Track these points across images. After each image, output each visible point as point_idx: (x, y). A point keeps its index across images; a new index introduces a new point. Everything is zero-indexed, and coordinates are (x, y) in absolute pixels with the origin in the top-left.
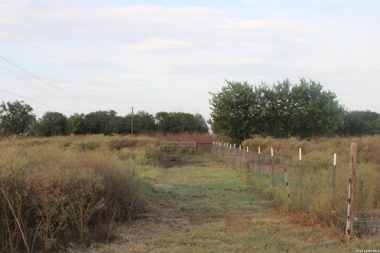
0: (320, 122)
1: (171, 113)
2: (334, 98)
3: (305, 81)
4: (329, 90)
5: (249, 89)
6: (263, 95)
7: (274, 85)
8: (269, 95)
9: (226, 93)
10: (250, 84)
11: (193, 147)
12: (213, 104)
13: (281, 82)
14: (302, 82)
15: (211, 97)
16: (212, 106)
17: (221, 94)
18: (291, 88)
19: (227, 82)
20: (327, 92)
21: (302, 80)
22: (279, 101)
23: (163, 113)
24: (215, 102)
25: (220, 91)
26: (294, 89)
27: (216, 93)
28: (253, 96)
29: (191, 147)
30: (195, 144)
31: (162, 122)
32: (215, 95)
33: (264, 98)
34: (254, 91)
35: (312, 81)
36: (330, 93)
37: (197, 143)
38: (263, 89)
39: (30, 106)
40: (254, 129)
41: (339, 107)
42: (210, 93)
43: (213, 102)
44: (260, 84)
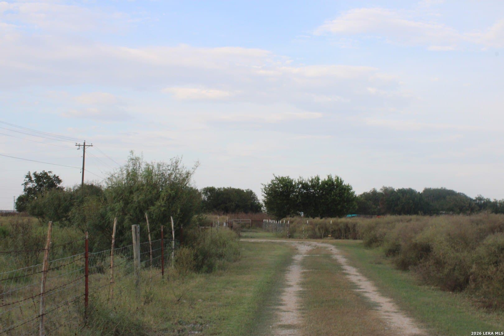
0: (339, 207)
1: (219, 189)
2: (351, 190)
3: (331, 177)
4: (348, 184)
5: (291, 182)
6: (300, 186)
7: (308, 179)
8: (305, 186)
9: (274, 184)
10: (291, 177)
11: (249, 223)
12: (264, 192)
13: (314, 178)
14: (329, 178)
15: (263, 187)
16: (263, 194)
17: (270, 185)
18: (320, 181)
19: (275, 176)
20: (347, 185)
21: (328, 176)
22: (312, 191)
23: (210, 188)
24: (265, 191)
25: (270, 183)
26: (323, 182)
27: (266, 184)
28: (294, 187)
29: (247, 223)
30: (251, 221)
31: (209, 198)
32: (266, 186)
33: (301, 188)
34: (294, 183)
35: (337, 176)
36: (348, 186)
37: (252, 221)
38: (300, 182)
39: (59, 178)
40: (293, 211)
41: (354, 196)
42: (262, 184)
43: (264, 191)
44: (299, 178)
